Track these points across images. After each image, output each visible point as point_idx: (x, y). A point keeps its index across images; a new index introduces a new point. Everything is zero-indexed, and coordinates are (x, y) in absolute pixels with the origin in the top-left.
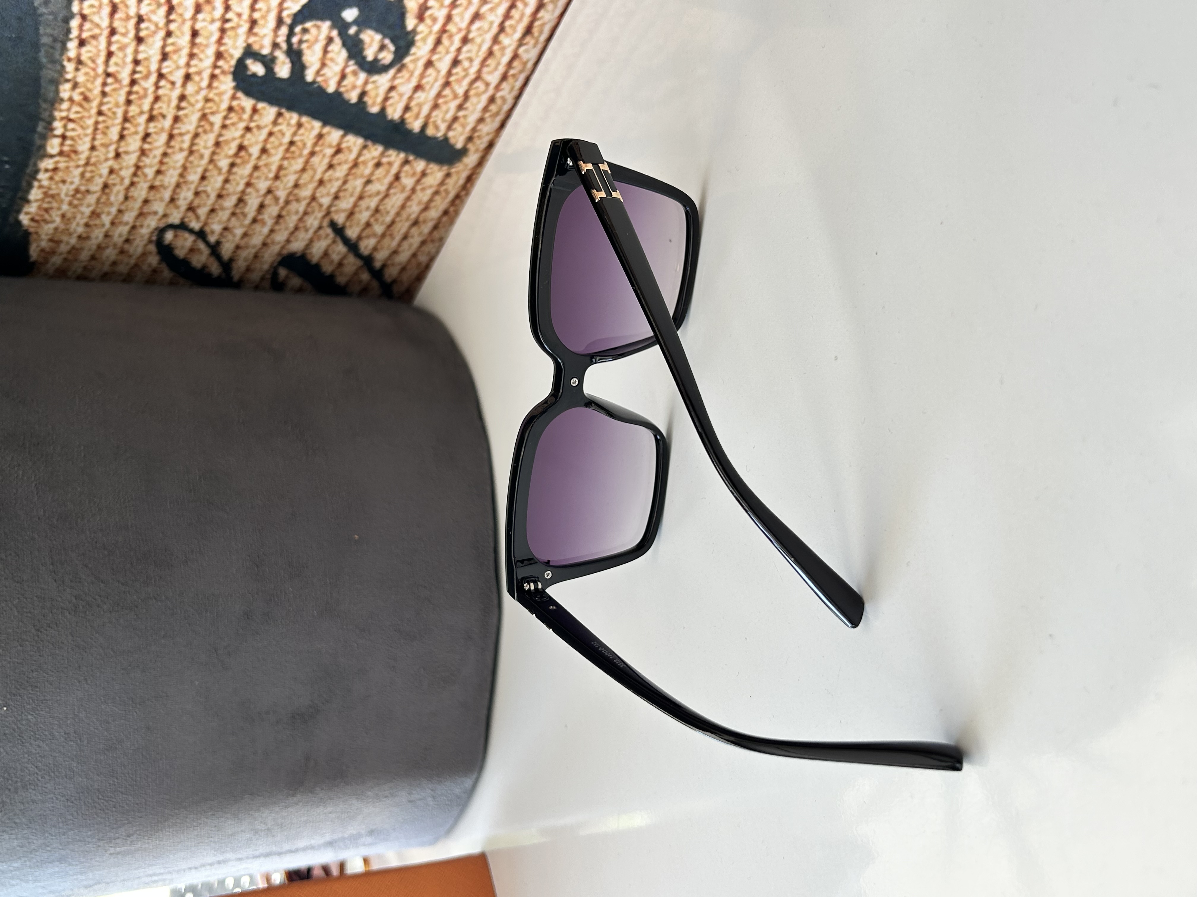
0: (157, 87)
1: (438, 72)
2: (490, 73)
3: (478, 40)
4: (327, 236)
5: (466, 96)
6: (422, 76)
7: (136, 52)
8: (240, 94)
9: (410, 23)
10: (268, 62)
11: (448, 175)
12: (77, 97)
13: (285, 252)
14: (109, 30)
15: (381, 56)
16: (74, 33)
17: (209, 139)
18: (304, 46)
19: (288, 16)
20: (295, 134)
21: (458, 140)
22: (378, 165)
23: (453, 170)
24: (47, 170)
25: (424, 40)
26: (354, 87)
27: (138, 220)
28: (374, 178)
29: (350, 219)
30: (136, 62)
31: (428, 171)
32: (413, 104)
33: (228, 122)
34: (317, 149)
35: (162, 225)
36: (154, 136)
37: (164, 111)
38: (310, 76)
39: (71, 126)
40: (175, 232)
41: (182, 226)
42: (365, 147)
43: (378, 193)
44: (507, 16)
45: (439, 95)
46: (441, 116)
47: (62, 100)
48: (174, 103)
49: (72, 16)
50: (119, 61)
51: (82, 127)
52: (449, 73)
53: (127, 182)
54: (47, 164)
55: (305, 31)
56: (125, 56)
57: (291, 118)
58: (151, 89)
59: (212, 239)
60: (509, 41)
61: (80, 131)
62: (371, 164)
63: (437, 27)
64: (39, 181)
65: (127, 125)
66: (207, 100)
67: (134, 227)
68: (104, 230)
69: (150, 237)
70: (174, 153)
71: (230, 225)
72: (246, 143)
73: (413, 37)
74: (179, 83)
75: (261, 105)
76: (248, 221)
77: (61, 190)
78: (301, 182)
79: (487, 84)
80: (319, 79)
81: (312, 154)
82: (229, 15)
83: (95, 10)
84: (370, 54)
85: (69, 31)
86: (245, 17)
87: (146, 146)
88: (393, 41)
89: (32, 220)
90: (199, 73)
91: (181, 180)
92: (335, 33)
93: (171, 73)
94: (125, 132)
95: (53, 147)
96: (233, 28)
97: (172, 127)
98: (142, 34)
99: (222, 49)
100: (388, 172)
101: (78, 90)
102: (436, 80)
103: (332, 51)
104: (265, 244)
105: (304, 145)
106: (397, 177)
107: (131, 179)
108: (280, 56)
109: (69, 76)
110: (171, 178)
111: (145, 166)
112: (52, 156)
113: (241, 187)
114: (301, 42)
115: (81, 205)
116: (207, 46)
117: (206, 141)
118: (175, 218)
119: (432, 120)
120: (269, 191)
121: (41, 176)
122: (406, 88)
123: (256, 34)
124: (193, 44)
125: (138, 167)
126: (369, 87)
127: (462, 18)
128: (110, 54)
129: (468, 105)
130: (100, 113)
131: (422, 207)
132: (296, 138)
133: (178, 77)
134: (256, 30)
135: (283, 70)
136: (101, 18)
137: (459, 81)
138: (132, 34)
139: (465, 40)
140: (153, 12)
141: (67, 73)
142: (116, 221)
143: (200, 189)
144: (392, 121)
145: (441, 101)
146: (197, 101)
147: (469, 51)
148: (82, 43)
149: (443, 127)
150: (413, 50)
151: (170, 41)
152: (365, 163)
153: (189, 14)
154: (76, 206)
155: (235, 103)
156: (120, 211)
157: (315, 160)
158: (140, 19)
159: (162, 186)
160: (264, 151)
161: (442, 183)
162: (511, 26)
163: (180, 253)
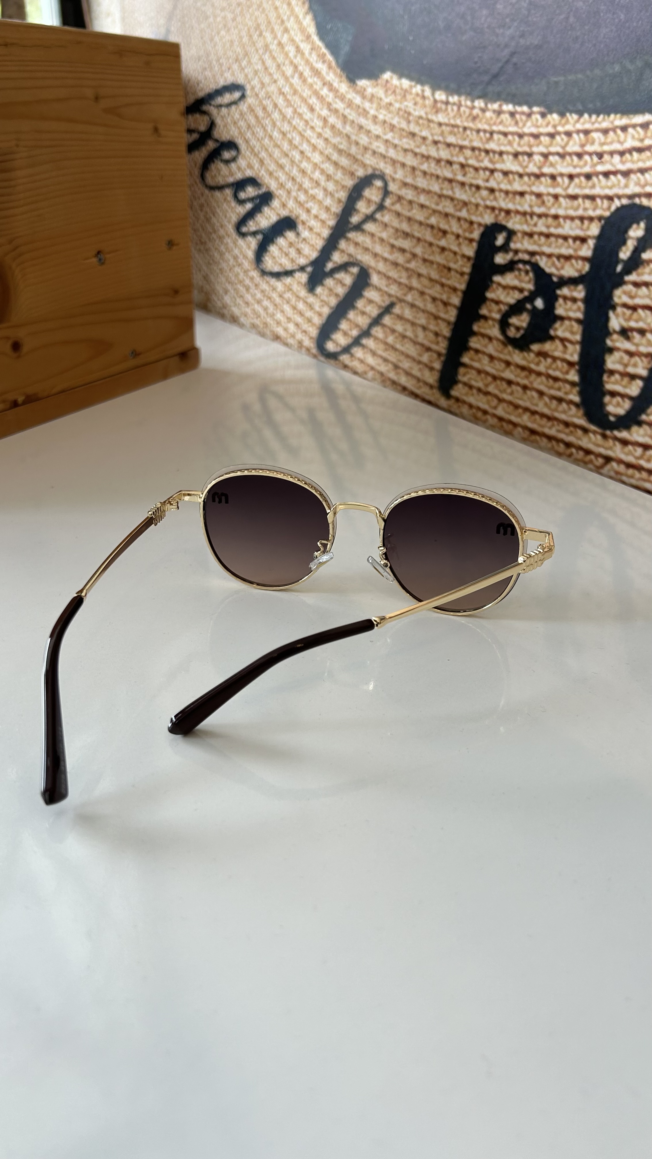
0: (485, 169)
1: (503, 371)
2: (504, 409)
3: (525, 397)
4: (384, 301)
5: (487, 393)
6: (500, 360)
7: (508, 153)
8: (482, 229)
9: (535, 347)
10: (505, 248)
11: (431, 387)
12: (476, 112)
13: (371, 271)
14: (522, 134)
15: (512, 329)
16: (519, 109)
17: (449, 208)
18: (517, 273)
19: (537, 260)
20: (457, 271)
21: (457, 391)
22: (437, 334)
23: (435, 391)
24: (423, 91)
25: (524, 358)
26: (490, 311)
27: (389, 160)
28: (427, 332)
29: (396, 317)
30: (501, 153)
31: (433, 373)
32: (480, 355)
33: (462, 222)
34: (446, 289)
35: (388, 178)
36: (450, 169)
37: (469, 175)
38: (497, 278)
39: (455, 108)
40: (382, 188)
41: (386, 192)
42: (449, 323)
43: (416, 336)
44: (543, 415)
45: (487, 374)
46: (473, 377)
47: (473, 101)
48: (475, 182)
49: (530, 107)
50: (501, 141)
51: (454, 117)
52: (502, 379)
53: (417, 150)
54: (428, 92)
55: (527, 272)
56: (505, 145)
57: (466, 267)
58: (482, 165)
59: (378, 216)
60: (526, 420)
61: (452, 115)
62: (436, 329)
63: (533, 366)
64: (415, 86)
65: (457, 149)
66: (477, 206)
67: (384, 157)
68: (381, 134)
69: (377, 169)
70: (439, 184)
71: (388, 229)
72: (448, 236)
73: (526, 351)
74: (489, 185)
75: (475, 245)
76: (392, 241)
77: (409, 102)
78: (422, 279)
79: (495, 408)
80: (494, 286)
81: (443, 285)
82: (535, 218)
83: (535, 123)
84: (514, 320)
85: (520, 104)
86: (535, 229)
87: (443, 163)
88: (523, 336)
89: (387, 81)
90: (495, 199)
91: (419, 191)
92: (526, 294)
93: (495, 179)
94: (452, 148)
95: (440, 95)
96: (526, 221)
97: (458, 182)
98: (520, 157)
99: (513, 215)
100: (431, 342)
101: (480, 113)
102: (497, 370)
103: (514, 294)
104: (376, 255)
105: (448, 279)
106: (428, 349)
107: (419, 154)
108: (510, 256)
109: (489, 106)
110: (422, 182)
111: (429, 163)
112: (433, 94)
113: (417, 234)
114: (519, 270)
115: (399, 117)
116: (514, 203)
117: (448, 207)
118: (392, 187)
119: (469, 370)
120: (414, 255)
121: (418, 88)
122: (491, 349)
123: (523, 237)
124: (515, 193)
125: (427, 158)
126: (490, 322)
127: (540, 384)
128: (505, 134)
129: (481, 396)
130: (465, 129)
131: (408, 370)
132: (453, 273)
133: (492, 184)
134: (526, 238)
135: (500, 259)
136: (529, 127)
137: (497, 387)
138: (520, 149)
139: (525, 388)
140: (535, 164)
141: (492, 105)
142: (388, 144)
143: (414, 205)
144: (467, 341)
145: (483, 375)
146: (476, 198)
147: (517, 391)
148: (512, 114)
149: (465, 379)
150: (517, 351)
151: (516, 177)
152: (437, 325)
153: (535, 189)
154: (398, 114)
155: (475, 226)
156: (395, 146)
157: (438, 288)
158: (530, 155)
159: (415, 177)
160: (443, 249)
161: (426, 383)
162: (535, 420)
163: (367, 193)
